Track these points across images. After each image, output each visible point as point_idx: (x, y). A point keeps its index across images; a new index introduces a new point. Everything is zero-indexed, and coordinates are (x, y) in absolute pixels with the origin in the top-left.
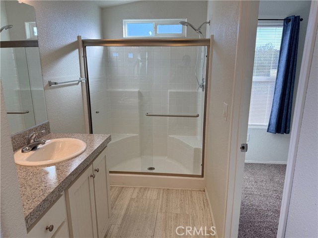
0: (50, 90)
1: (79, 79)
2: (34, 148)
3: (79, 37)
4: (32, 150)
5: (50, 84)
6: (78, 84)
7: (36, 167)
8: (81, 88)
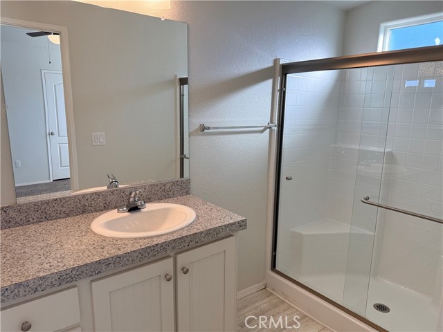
0: (201, 137)
1: (266, 125)
2: (134, 209)
3: (276, 61)
4: (129, 211)
5: (203, 128)
6: (262, 132)
7: (121, 239)
8: (268, 139)
